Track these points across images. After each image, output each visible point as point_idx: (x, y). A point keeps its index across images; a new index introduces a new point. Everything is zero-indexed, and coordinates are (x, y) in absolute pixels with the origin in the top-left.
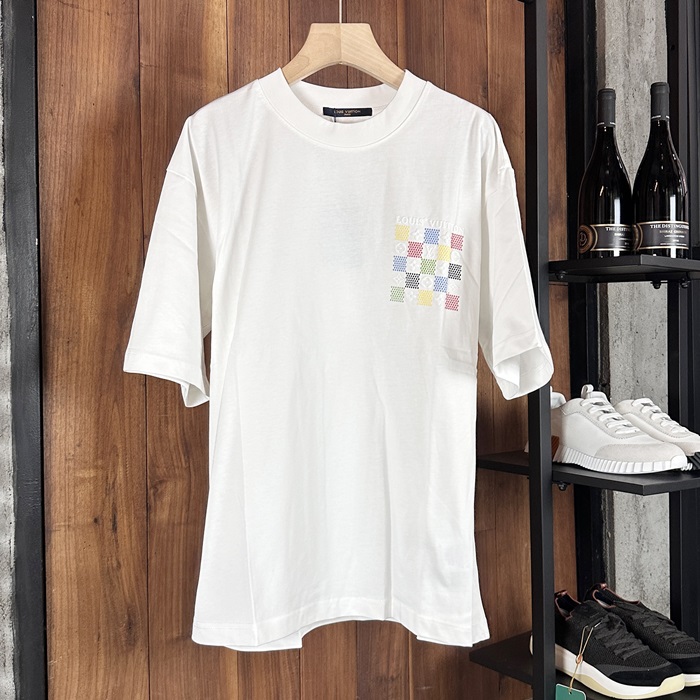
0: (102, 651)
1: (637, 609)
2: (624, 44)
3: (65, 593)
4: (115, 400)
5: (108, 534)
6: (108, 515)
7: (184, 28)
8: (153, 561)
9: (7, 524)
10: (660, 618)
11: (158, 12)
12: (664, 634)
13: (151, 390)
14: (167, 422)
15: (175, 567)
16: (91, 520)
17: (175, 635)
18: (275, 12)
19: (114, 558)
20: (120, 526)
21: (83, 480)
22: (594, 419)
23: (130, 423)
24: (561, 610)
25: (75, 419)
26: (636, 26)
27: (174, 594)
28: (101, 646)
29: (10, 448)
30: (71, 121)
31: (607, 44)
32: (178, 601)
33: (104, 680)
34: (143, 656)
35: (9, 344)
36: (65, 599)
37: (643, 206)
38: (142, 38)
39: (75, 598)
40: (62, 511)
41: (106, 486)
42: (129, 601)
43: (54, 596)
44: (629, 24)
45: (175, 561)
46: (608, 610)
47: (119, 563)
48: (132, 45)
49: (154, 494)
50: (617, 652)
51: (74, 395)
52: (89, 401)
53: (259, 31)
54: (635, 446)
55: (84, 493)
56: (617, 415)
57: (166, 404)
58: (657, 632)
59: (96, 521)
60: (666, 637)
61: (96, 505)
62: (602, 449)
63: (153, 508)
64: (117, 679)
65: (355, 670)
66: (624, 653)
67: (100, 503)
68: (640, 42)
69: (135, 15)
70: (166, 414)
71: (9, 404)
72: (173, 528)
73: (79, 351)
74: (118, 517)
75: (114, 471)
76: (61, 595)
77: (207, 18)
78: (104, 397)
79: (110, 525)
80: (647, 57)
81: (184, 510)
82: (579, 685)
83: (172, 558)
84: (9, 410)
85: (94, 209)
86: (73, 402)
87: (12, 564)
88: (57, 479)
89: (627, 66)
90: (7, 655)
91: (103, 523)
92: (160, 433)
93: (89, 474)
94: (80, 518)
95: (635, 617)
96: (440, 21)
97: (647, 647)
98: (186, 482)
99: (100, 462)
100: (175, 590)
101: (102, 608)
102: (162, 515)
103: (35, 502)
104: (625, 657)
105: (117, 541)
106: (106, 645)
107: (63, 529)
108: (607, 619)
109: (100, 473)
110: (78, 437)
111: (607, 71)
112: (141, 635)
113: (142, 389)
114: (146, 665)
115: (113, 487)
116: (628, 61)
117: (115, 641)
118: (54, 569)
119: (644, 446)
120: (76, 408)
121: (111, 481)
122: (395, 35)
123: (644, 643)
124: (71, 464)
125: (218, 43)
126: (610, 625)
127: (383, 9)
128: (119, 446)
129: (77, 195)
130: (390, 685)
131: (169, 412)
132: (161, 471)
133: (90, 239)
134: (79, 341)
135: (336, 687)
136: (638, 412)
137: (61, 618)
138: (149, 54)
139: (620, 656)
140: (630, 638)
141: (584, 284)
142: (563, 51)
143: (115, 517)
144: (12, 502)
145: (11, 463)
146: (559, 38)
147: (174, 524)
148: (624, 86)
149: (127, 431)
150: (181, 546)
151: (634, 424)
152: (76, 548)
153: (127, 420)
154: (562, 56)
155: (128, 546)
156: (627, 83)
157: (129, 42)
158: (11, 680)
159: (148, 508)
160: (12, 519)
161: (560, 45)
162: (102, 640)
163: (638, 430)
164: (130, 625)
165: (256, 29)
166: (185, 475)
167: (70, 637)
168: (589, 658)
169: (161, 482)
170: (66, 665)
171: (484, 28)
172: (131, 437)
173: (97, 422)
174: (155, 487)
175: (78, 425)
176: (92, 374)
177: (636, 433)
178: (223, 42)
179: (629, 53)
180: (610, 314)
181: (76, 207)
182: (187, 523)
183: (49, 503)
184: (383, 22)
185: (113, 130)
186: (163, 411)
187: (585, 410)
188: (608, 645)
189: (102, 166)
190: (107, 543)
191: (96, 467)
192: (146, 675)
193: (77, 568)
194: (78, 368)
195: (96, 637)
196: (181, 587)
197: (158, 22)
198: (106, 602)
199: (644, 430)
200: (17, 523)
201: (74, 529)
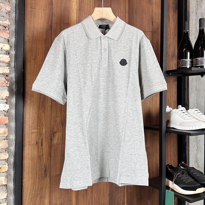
0: (37, 177)
1: (192, 169)
2: (196, 8)
3: (28, 162)
4: (43, 111)
5: (40, 146)
6: (40, 142)
7: (65, 12)
8: (52, 154)
9: (13, 144)
10: (199, 172)
11: (57, 8)
12: (200, 176)
13: (53, 108)
14: (57, 117)
15: (58, 156)
16: (35, 143)
17: (58, 174)
18: (90, 6)
19: (41, 153)
20: (43, 144)
21: (34, 132)
22: (180, 115)
23: (47, 117)
24: (169, 169)
25: (32, 116)
26: (200, 2)
27: (58, 163)
28: (37, 176)
29: (14, 124)
30: (33, 39)
31: (190, 8)
32: (59, 165)
33: (38, 185)
34: (49, 179)
35: (15, 97)
36: (28, 163)
37: (196, 54)
38: (53, 16)
39: (31, 163)
40: (28, 140)
41: (40, 134)
42: (45, 164)
43: (25, 163)
44: (197, 2)
45: (58, 154)
46: (183, 169)
47: (43, 154)
48: (50, 18)
49: (53, 136)
50: (184, 181)
51: (32, 110)
52: (36, 112)
53: (86, 12)
54: (190, 122)
55: (34, 136)
56: (187, 113)
57: (57, 112)
58: (197, 176)
59: (37, 143)
60: (200, 177)
61: (37, 139)
62: (181, 123)
63: (53, 140)
64: (41, 185)
65: (109, 185)
66: (186, 181)
67: (38, 138)
68: (201, 7)
69: (51, 10)
70: (57, 115)
71: (14, 113)
72: (58, 145)
73: (33, 99)
74: (43, 142)
75: (42, 130)
76: (27, 162)
77: (71, 9)
78: (40, 110)
79: (41, 144)
80: (203, 11)
81: (61, 140)
82: (172, 190)
83: (58, 153)
84: (14, 114)
85: (39, 61)
86: (32, 112)
87: (14, 154)
88: (27, 132)
89: (197, 14)
90: (12, 178)
91: (39, 144)
92: (55, 120)
93: (35, 131)
94: (32, 143)
95: (191, 171)
96: (139, 5)
97: (193, 180)
98: (62, 133)
99: (38, 128)
100: (58, 162)
101: (38, 166)
102: (55, 142)
103: (20, 138)
104: (186, 182)
105: (42, 148)
106: (38, 176)
107: (28, 145)
108: (182, 172)
109: (38, 130)
110: (33, 121)
111: (190, 16)
112: (48, 173)
113: (50, 108)
114: (49, 182)
115: (42, 134)
116: (197, 12)
117: (41, 175)
118: (25, 156)
119: (193, 122)
120: (32, 113)
121: (41, 132)
122: (125, 10)
123: (193, 179)
124: (31, 128)
125: (74, 15)
126: (183, 173)
127: (122, 3)
128: (44, 123)
129: (34, 58)
130: (119, 189)
131: (58, 114)
132: (55, 130)
133: (38, 69)
134: (34, 96)
135: (103, 189)
136: (193, 112)
137: (27, 168)
138: (55, 20)
139: (185, 182)
140: (189, 177)
141: (182, 77)
142: (177, 11)
143: (42, 142)
144: (14, 138)
145: (14, 128)
146: (176, 7)
147: (58, 144)
148: (195, 20)
149: (46, 119)
150: (60, 150)
151: (192, 116)
152: (31, 150)
153: (46, 117)
154: (177, 12)
155: (45, 150)
156: (196, 19)
157: (49, 17)
158: (13, 184)
159: (51, 140)
160: (14, 142)
161: (176, 9)
162: (38, 175)
163: (193, 118)
164: (45, 171)
165: (85, 11)
166: (62, 131)
167: (29, 174)
168: (176, 183)
169: (55, 133)
170: (28, 181)
171: (152, 6)
172: (47, 121)
173: (38, 117)
174: (53, 134)
175: (33, 118)
176: (37, 104)
177: (192, 118)
178: (76, 15)
179: (197, 10)
180: (190, 85)
181: (34, 61)
182: (62, 144)
183: (24, 138)
184: (122, 6)
185: (44, 40)
186: (56, 114)
187: (177, 112)
188: (181, 179)
189: (41, 50)
190: (40, 149)
191: (37, 129)
192: (49, 184)
193: (31, 156)
194: (33, 103)
195: (36, 174)
196: (60, 161)
197: (57, 11)
198: (39, 164)
199: (194, 118)
200: (15, 143)
201: (31, 145)
